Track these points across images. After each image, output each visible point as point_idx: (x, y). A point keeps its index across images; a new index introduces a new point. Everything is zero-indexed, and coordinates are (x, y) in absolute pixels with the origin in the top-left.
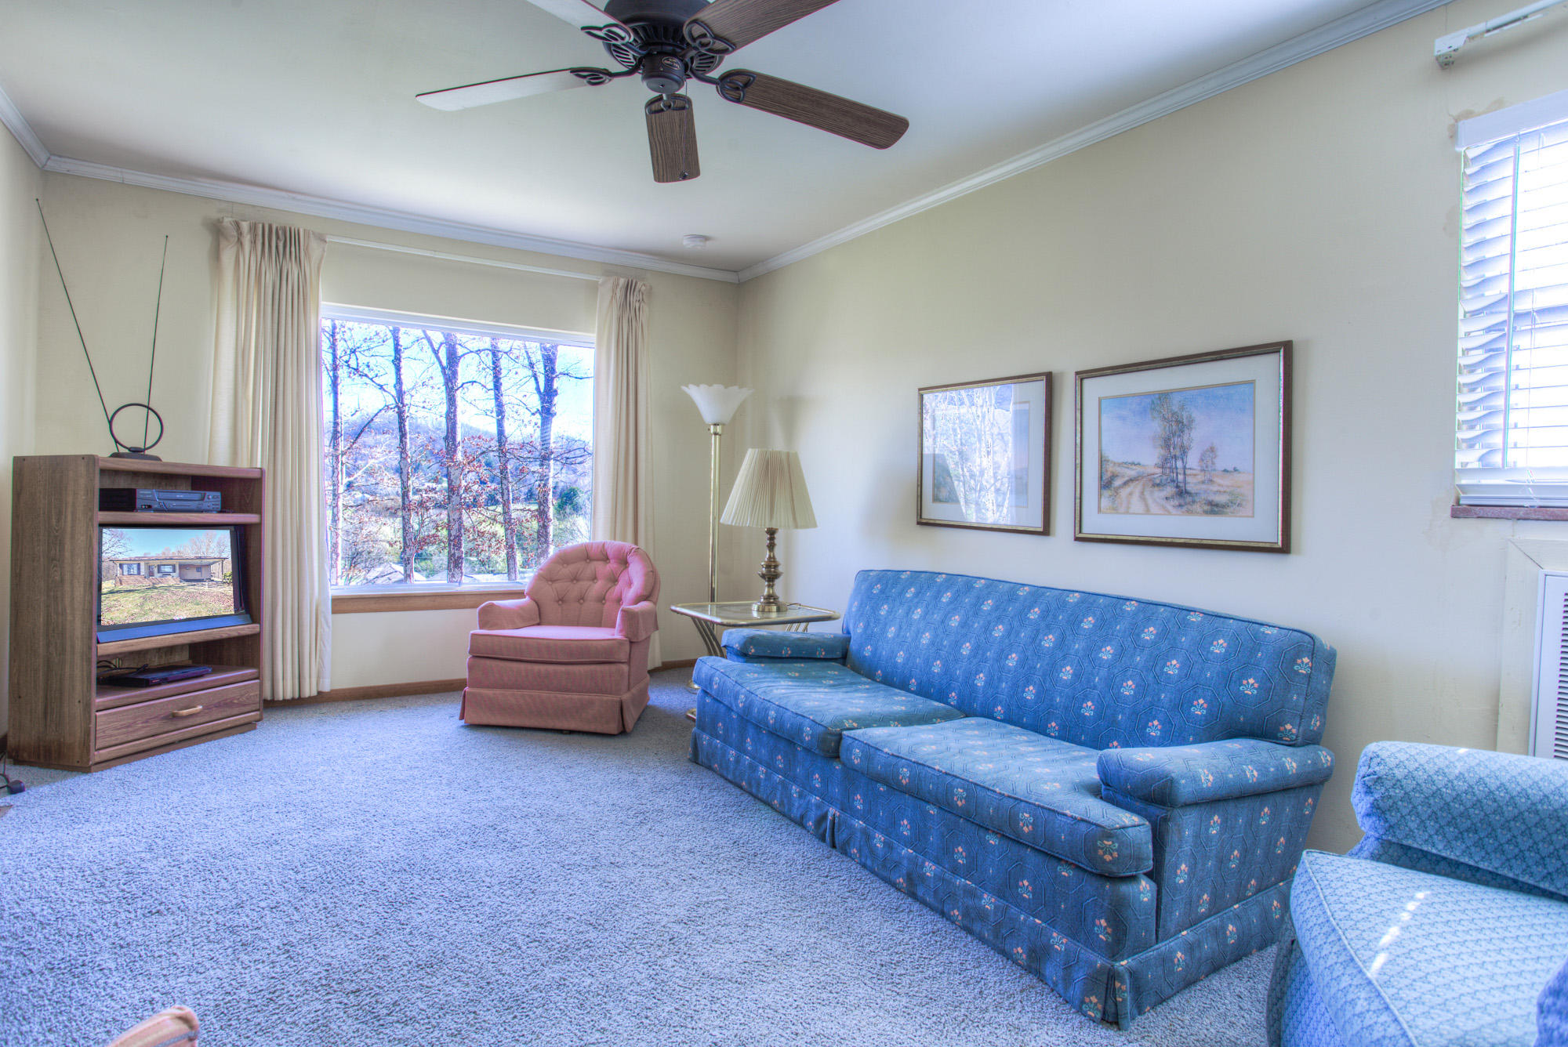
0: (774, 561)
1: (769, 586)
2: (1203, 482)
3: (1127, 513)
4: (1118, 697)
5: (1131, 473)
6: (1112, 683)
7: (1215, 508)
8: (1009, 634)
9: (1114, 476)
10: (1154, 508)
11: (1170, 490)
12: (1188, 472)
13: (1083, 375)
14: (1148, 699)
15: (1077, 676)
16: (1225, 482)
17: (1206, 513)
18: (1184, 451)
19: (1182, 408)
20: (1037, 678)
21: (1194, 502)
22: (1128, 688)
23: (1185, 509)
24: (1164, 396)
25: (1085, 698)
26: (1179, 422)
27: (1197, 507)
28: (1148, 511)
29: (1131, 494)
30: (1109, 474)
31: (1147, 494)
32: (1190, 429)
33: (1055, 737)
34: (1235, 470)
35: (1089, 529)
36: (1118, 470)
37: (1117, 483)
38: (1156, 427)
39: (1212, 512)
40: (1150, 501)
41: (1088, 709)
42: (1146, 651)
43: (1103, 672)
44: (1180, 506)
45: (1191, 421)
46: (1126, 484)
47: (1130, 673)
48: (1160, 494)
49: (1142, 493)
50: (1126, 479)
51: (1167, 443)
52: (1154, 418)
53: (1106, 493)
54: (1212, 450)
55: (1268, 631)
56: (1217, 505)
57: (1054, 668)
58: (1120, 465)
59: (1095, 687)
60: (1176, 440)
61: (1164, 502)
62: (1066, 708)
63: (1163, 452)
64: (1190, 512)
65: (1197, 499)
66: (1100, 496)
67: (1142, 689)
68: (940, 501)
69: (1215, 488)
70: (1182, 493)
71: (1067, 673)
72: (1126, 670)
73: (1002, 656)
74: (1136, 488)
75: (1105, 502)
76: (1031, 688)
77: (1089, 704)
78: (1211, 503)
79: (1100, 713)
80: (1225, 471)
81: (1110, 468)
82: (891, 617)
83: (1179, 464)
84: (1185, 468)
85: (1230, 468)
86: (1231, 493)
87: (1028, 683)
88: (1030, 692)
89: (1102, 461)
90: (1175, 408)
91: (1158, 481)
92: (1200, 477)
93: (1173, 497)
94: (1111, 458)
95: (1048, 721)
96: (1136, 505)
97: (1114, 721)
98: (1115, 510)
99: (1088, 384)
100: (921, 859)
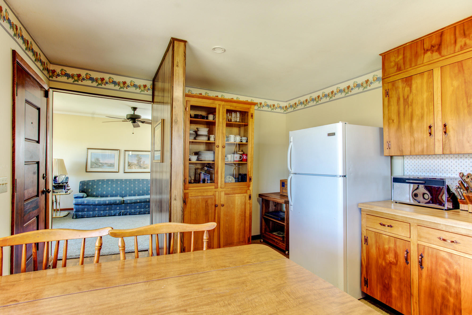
3: (132, 169)
4: (144, 190)
5: (133, 164)
7: (144, 168)
8: (125, 186)
9: (130, 164)
11: (139, 166)
13: (125, 151)
15: (138, 189)
16: (146, 165)
18: (141, 161)
19: (140, 156)
23: (140, 168)
24: (138, 155)
26: (140, 158)
27: (142, 168)
28: (135, 169)
29: (133, 166)
35: (126, 171)
37: (131, 165)
38: (137, 158)
41: (141, 192)
42: (145, 185)
43: (141, 188)
45: (142, 158)
48: (137, 167)
49: (135, 166)
51: (138, 161)
53: (129, 166)
54: (144, 162)
57: (134, 189)
66: (128, 167)
67: (147, 188)
68: (93, 168)
69: (144, 166)
70: (140, 166)
71: (137, 189)
73: (125, 189)
81: (130, 163)
83: (140, 163)
86: (147, 167)
87: (132, 191)
89: (128, 162)
91: (137, 165)
92: (142, 165)
97: (145, 192)
98: (130, 169)
99: (126, 152)
100: (141, 210)
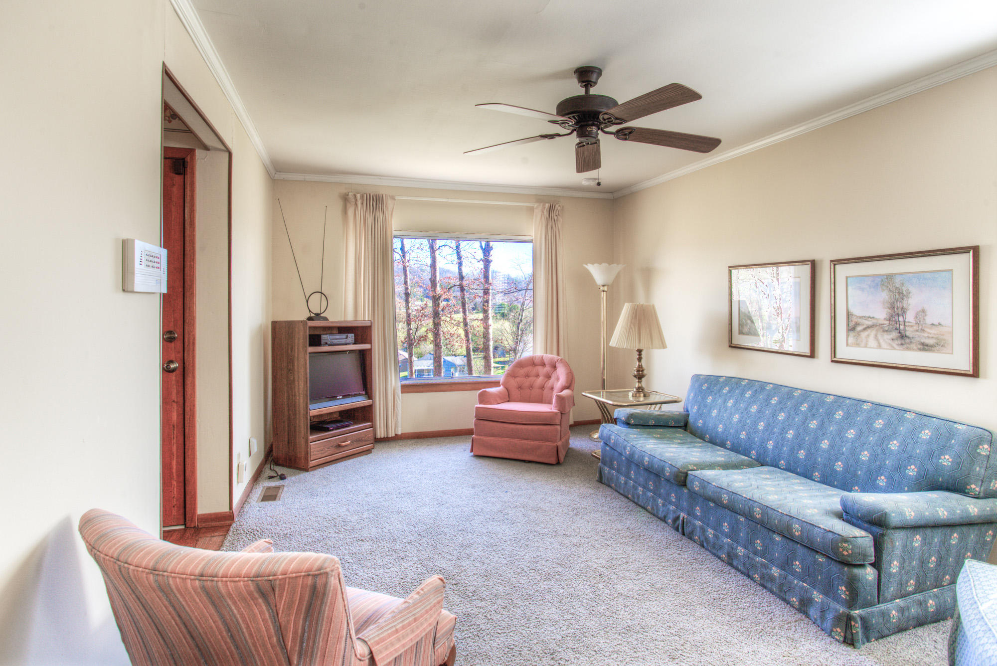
0: (642, 368)
1: (639, 382)
2: (917, 331)
3: (866, 346)
4: (857, 461)
5: (869, 323)
6: (854, 453)
7: (925, 347)
8: (788, 419)
9: (857, 324)
10: (884, 345)
11: (895, 334)
12: (907, 324)
13: (835, 262)
14: (878, 463)
15: (832, 446)
16: (933, 331)
17: (920, 350)
18: (904, 311)
19: (903, 285)
20: (805, 446)
21: (911, 342)
22: (865, 456)
23: (905, 346)
24: (890, 277)
25: (837, 460)
26: (900, 293)
27: (913, 346)
28: (880, 346)
29: (868, 335)
30: (853, 323)
31: (880, 337)
32: (908, 298)
33: (818, 482)
34: (940, 324)
35: (840, 356)
36: (860, 320)
37: (859, 328)
38: (884, 295)
39: (923, 350)
40: (881, 341)
41: (839, 466)
42: (877, 435)
43: (849, 445)
44: (902, 344)
45: (909, 293)
46: (865, 329)
47: (865, 447)
48: (888, 337)
49: (876, 335)
50: (865, 326)
51: (892, 307)
52: (883, 290)
53: (852, 334)
54: (923, 311)
55: (960, 427)
56: (927, 345)
57: (816, 440)
58: (860, 317)
59: (843, 454)
60: (898, 304)
61: (891, 342)
62: (825, 465)
63: (889, 311)
64: (908, 349)
65: (913, 341)
66: (848, 336)
67: (874, 457)
68: (744, 334)
69: (926, 335)
70: (902, 336)
71: (825, 444)
72: (863, 445)
73: (783, 431)
74: (872, 333)
75: (851, 340)
76: (802, 451)
77: (840, 463)
78: (923, 344)
79: (846, 469)
80: (933, 324)
81: (854, 319)
82: (714, 404)
83: (901, 319)
84: (904, 321)
85: (936, 323)
86: (937, 338)
87: (800, 448)
88: (802, 454)
89: (849, 315)
90: (898, 285)
91: (886, 329)
92: (915, 328)
93: (897, 339)
94: (854, 313)
95: (813, 471)
96: (872, 342)
97: (855, 475)
98: (858, 345)
99: (839, 267)
100: (735, 545)
